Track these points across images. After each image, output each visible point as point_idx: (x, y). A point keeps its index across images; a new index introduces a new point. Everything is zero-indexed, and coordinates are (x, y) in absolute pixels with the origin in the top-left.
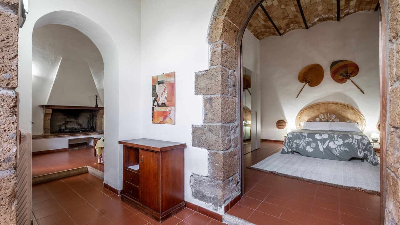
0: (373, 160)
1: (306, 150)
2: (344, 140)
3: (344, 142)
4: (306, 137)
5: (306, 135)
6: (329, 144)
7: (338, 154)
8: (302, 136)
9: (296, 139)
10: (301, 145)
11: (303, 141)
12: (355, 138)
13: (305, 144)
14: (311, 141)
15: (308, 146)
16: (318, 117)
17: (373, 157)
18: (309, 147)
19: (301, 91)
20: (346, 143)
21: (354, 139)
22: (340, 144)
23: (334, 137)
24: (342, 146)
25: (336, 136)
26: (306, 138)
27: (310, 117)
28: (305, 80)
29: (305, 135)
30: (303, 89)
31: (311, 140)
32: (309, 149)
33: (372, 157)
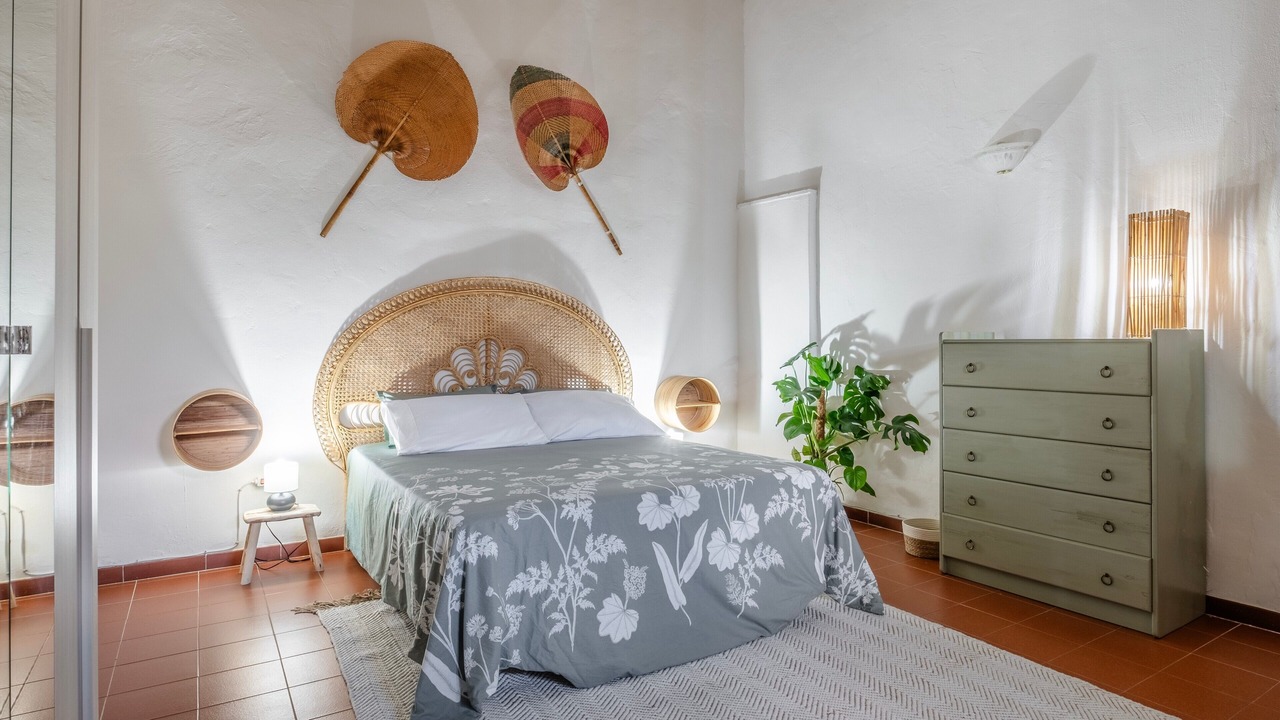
0: (858, 581)
1: (602, 632)
2: (760, 510)
3: (761, 522)
4: (588, 533)
5: (588, 519)
6: (709, 545)
7: (752, 603)
8: (565, 525)
9: (520, 565)
10: (563, 605)
11: (570, 572)
12: (796, 486)
13: (587, 591)
14: (620, 553)
15: (607, 602)
16: (444, 362)
17: (856, 570)
18: (612, 603)
19: (350, 194)
20: (772, 519)
21: (795, 491)
22: (752, 536)
23: (723, 492)
24: (760, 546)
25: (731, 490)
26: (590, 538)
27: (404, 368)
28: (374, 126)
29: (581, 521)
30: (364, 183)
31: (617, 545)
32: (618, 623)
33: (850, 569)
